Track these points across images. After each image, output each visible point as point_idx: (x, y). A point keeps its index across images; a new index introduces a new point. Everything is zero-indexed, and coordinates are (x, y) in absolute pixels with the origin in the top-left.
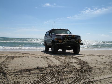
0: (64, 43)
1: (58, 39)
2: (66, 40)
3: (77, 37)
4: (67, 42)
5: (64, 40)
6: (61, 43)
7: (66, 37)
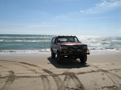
0: (69, 54)
1: (63, 50)
2: (71, 50)
3: (83, 47)
4: (72, 53)
5: (69, 51)
6: (66, 54)
7: (71, 47)
